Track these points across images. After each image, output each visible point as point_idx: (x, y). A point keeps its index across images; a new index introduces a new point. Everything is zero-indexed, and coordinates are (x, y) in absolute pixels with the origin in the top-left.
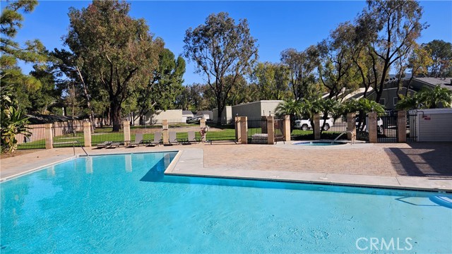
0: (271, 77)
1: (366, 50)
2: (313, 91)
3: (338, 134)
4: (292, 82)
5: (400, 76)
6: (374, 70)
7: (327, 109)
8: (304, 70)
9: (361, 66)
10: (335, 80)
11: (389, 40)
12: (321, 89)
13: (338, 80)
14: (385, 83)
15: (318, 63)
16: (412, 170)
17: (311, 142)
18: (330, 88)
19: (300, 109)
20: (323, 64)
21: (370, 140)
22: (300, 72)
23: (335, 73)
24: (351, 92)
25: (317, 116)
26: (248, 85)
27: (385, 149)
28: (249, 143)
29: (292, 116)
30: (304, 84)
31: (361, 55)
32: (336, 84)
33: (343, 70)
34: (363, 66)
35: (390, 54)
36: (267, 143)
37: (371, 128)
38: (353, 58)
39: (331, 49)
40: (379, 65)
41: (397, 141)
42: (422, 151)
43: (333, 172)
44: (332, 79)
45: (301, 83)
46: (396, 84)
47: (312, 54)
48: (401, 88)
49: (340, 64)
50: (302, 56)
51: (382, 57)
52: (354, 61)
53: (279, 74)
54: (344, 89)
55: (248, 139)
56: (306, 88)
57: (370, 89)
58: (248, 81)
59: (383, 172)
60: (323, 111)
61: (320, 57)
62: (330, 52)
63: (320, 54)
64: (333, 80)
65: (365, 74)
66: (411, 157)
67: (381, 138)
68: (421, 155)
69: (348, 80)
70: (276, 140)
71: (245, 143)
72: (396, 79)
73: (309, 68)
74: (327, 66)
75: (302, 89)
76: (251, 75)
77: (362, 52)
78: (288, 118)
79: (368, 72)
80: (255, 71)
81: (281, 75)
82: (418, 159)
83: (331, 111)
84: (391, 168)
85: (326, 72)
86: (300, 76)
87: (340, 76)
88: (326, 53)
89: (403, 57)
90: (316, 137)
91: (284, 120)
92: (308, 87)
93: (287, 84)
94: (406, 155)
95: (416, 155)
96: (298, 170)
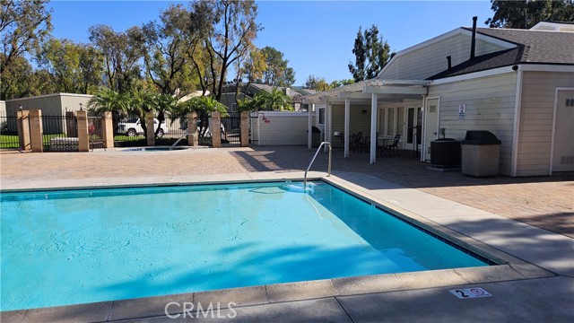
0: (74, 63)
1: (202, 44)
2: (139, 89)
3: (176, 139)
4: (108, 73)
5: (238, 81)
6: (212, 70)
7: (163, 106)
8: (124, 58)
9: (197, 62)
10: (168, 77)
11: (226, 36)
12: (149, 87)
13: (172, 77)
14: (223, 86)
15: (144, 52)
16: (260, 167)
17: (143, 148)
18: (161, 86)
19: (126, 105)
20: (151, 54)
21: (214, 145)
22: (119, 61)
23: (167, 69)
24: (186, 94)
25: (150, 116)
26: (34, 71)
27: (231, 153)
28: (45, 151)
29: (115, 113)
30: (126, 78)
31: (197, 49)
32: (169, 82)
33: (176, 65)
34: (199, 63)
35: (228, 53)
36: (78, 151)
37: (215, 130)
38: (188, 52)
39: (160, 36)
40: (217, 65)
41: (241, 146)
42: (265, 153)
43: (179, 174)
44: (163, 74)
45: (122, 77)
46: (234, 89)
47: (136, 38)
48: (239, 93)
49: (172, 57)
50: (122, 39)
51: (220, 55)
52: (189, 56)
53: (86, 60)
54: (178, 90)
55: (45, 146)
56: (129, 84)
57: (207, 93)
58: (34, 66)
59: (232, 170)
60: (157, 109)
61: (147, 45)
62: (159, 39)
63: (147, 40)
64: (165, 77)
65: (202, 72)
66: (256, 158)
67: (225, 143)
68: (265, 156)
69: (183, 79)
70: (93, 147)
71: (39, 151)
72: (234, 83)
73: (132, 56)
74: (156, 57)
75: (124, 85)
76: (39, 56)
77: (199, 45)
78: (109, 115)
79: (205, 72)
80: (45, 51)
81: (91, 62)
82: (262, 159)
83: (168, 110)
84: (240, 167)
85: (155, 65)
86: (119, 67)
87: (173, 73)
88: (155, 40)
89: (240, 58)
90: (149, 142)
91: (104, 118)
92: (132, 83)
93: (101, 75)
94: (251, 156)
95: (260, 156)
96: (133, 175)
